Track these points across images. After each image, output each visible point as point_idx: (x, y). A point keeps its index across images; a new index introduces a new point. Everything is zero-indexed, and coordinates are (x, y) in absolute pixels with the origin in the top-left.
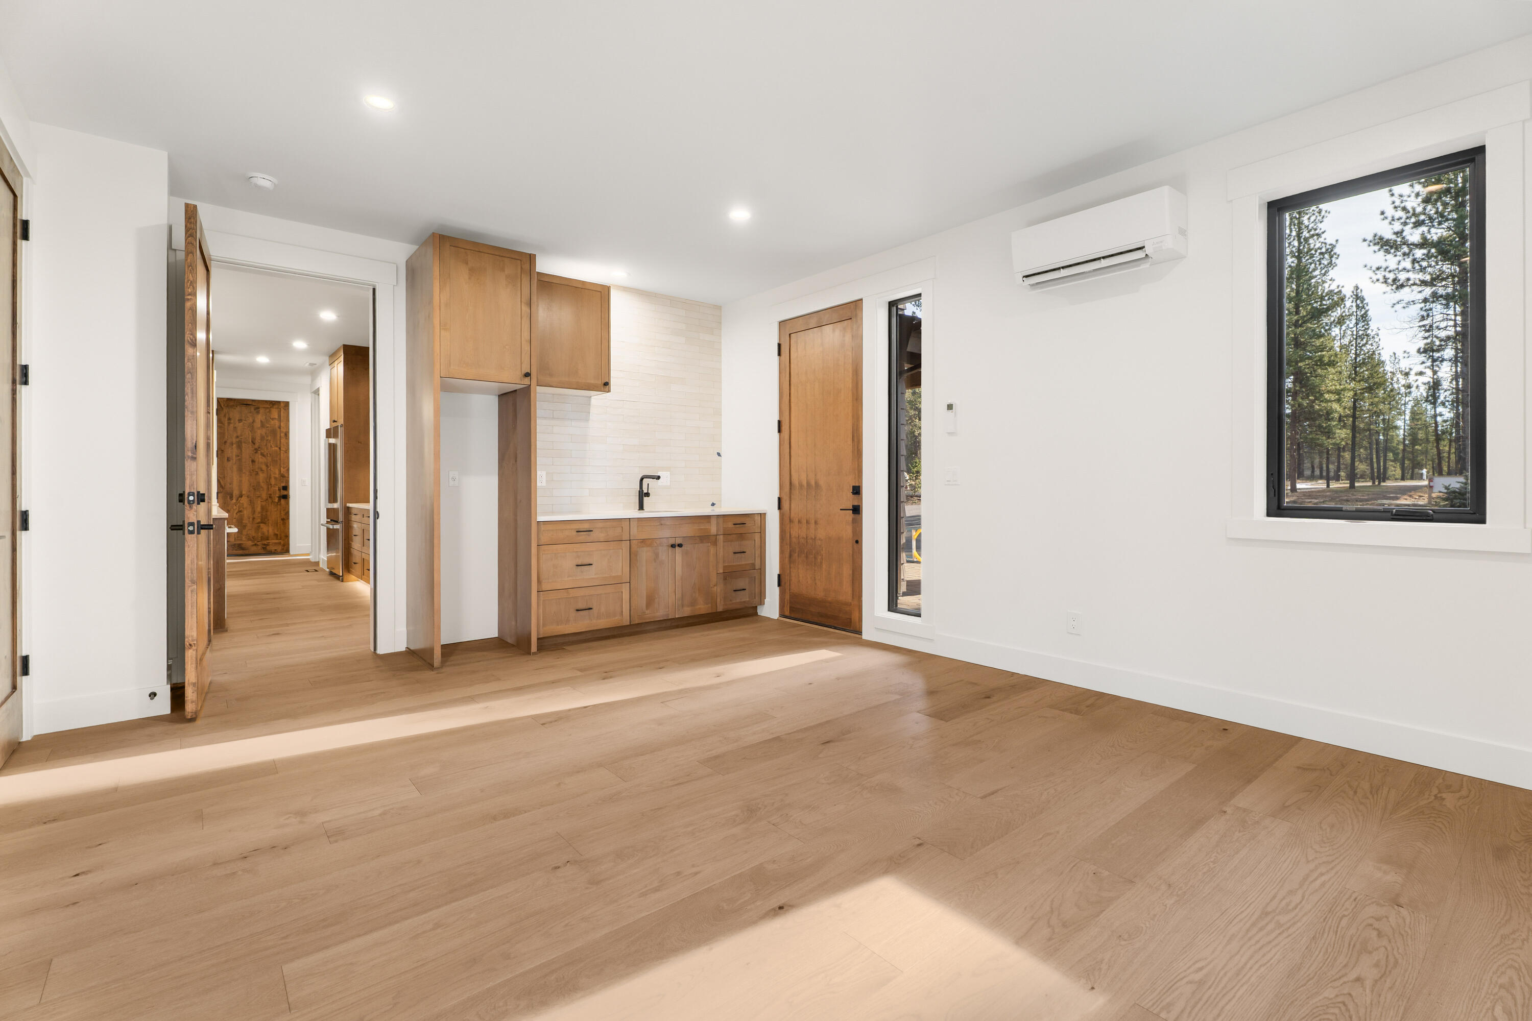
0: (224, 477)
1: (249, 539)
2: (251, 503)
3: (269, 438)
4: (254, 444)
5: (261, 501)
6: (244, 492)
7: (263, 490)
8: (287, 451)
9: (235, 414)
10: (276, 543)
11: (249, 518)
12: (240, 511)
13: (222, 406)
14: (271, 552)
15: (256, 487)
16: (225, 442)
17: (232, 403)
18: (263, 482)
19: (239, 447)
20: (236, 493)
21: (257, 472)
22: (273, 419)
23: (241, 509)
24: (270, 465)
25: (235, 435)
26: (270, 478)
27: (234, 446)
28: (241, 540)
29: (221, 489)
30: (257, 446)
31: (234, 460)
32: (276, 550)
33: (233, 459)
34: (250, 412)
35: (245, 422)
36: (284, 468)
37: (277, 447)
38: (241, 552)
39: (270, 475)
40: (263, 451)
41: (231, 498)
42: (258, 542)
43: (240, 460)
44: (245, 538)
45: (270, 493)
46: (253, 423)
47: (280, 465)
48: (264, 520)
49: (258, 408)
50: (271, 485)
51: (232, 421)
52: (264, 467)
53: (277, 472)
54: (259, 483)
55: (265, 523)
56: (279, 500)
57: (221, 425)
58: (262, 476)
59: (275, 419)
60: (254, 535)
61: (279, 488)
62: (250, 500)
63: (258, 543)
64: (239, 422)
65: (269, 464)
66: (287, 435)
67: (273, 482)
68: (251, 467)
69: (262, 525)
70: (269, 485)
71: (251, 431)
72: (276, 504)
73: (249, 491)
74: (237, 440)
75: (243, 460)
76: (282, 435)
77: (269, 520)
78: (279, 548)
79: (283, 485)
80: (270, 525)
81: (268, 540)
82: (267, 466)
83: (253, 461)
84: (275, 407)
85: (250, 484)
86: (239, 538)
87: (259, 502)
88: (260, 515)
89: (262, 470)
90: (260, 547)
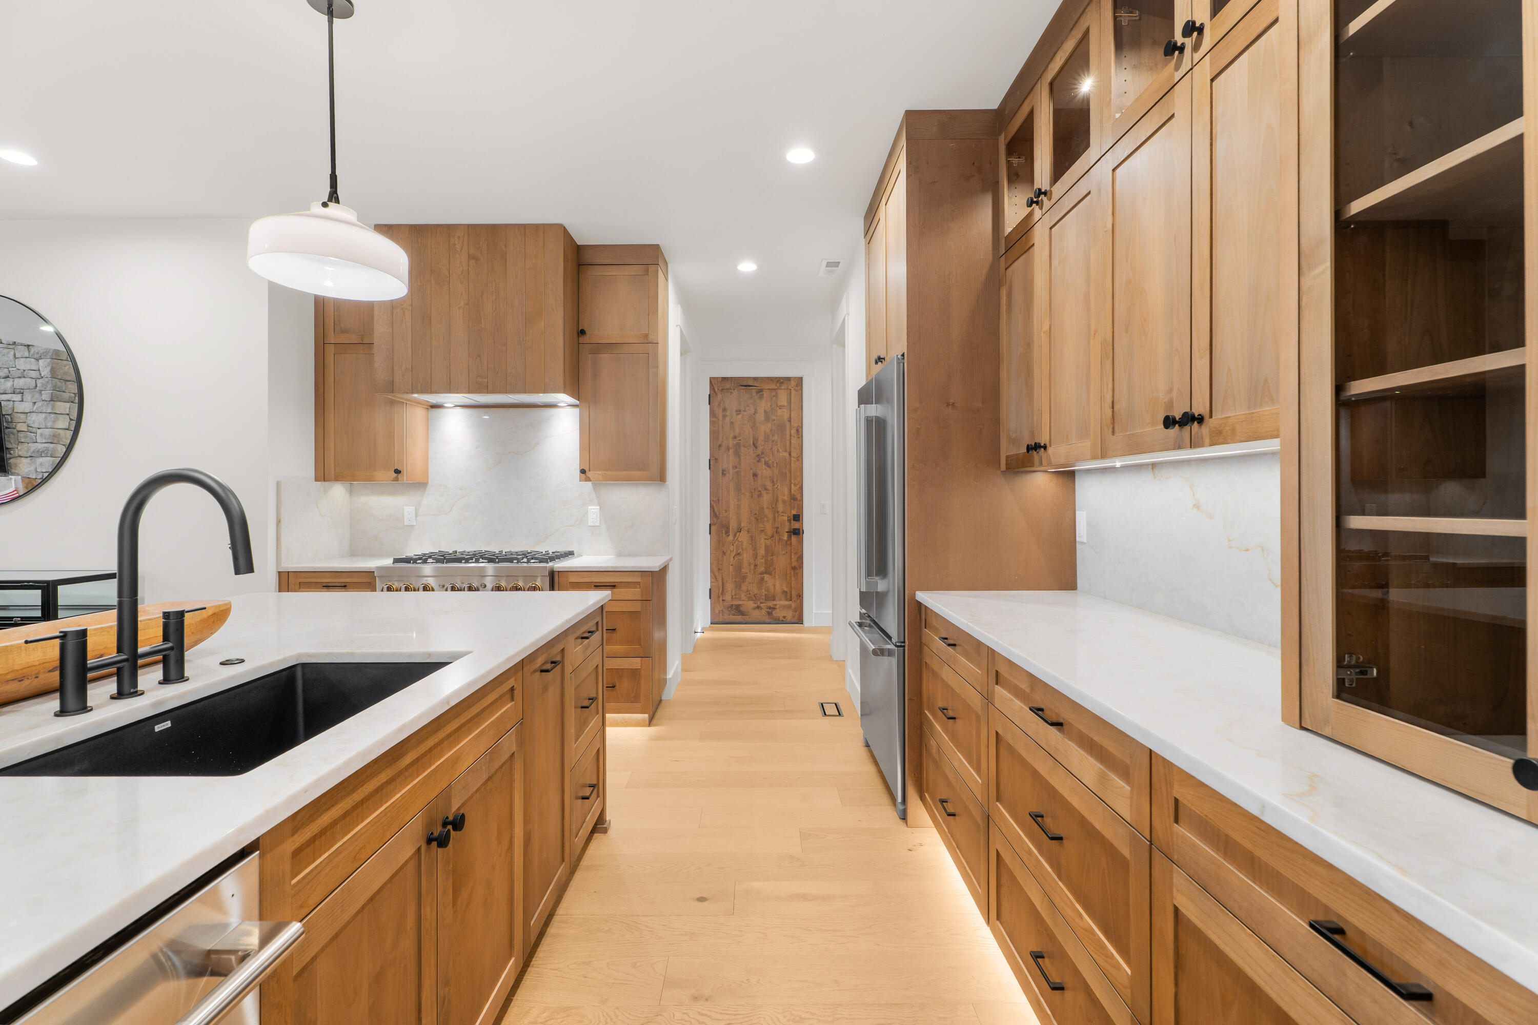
0: (718, 500)
1: (750, 599)
2: (752, 540)
3: (776, 438)
4: (756, 447)
5: (765, 539)
6: (743, 525)
7: (768, 521)
8: (800, 458)
9: (732, 401)
10: (784, 607)
11: (750, 565)
12: (739, 554)
13: (716, 390)
14: (779, 620)
15: (758, 517)
16: (720, 446)
17: (728, 385)
18: (768, 508)
19: (737, 453)
20: (733, 525)
21: (760, 491)
22: (781, 407)
23: (740, 550)
24: (777, 480)
25: (732, 435)
26: (777, 501)
27: (731, 451)
28: (740, 599)
29: (715, 519)
30: (759, 452)
31: (731, 473)
32: (784, 617)
33: (729, 473)
34: (751, 398)
35: (745, 413)
36: (795, 485)
37: (786, 451)
38: (739, 618)
39: (777, 497)
40: (767, 459)
41: (727, 532)
42: (761, 603)
43: (738, 473)
44: (745, 595)
45: (776, 525)
46: (754, 414)
47: (790, 480)
48: (769, 570)
49: (761, 391)
50: (778, 512)
51: (728, 413)
52: (769, 485)
53: (786, 491)
54: (763, 508)
55: (770, 574)
56: (789, 537)
57: (715, 419)
58: (766, 499)
59: (784, 406)
60: (756, 591)
61: (788, 517)
62: (752, 537)
63: (762, 605)
64: (737, 414)
65: (775, 480)
66: (799, 431)
67: (781, 508)
68: (752, 484)
69: (766, 577)
70: (775, 512)
71: (752, 428)
72: (784, 543)
73: (750, 523)
74: (735, 442)
75: (743, 474)
76: (793, 431)
77: (775, 569)
78: (789, 615)
79: (794, 512)
80: (777, 577)
81: (774, 600)
82: (773, 482)
83: (755, 475)
84: (783, 387)
85: (751, 511)
86: (737, 596)
87: (763, 540)
88: (763, 561)
89: (766, 489)
90: (763, 612)
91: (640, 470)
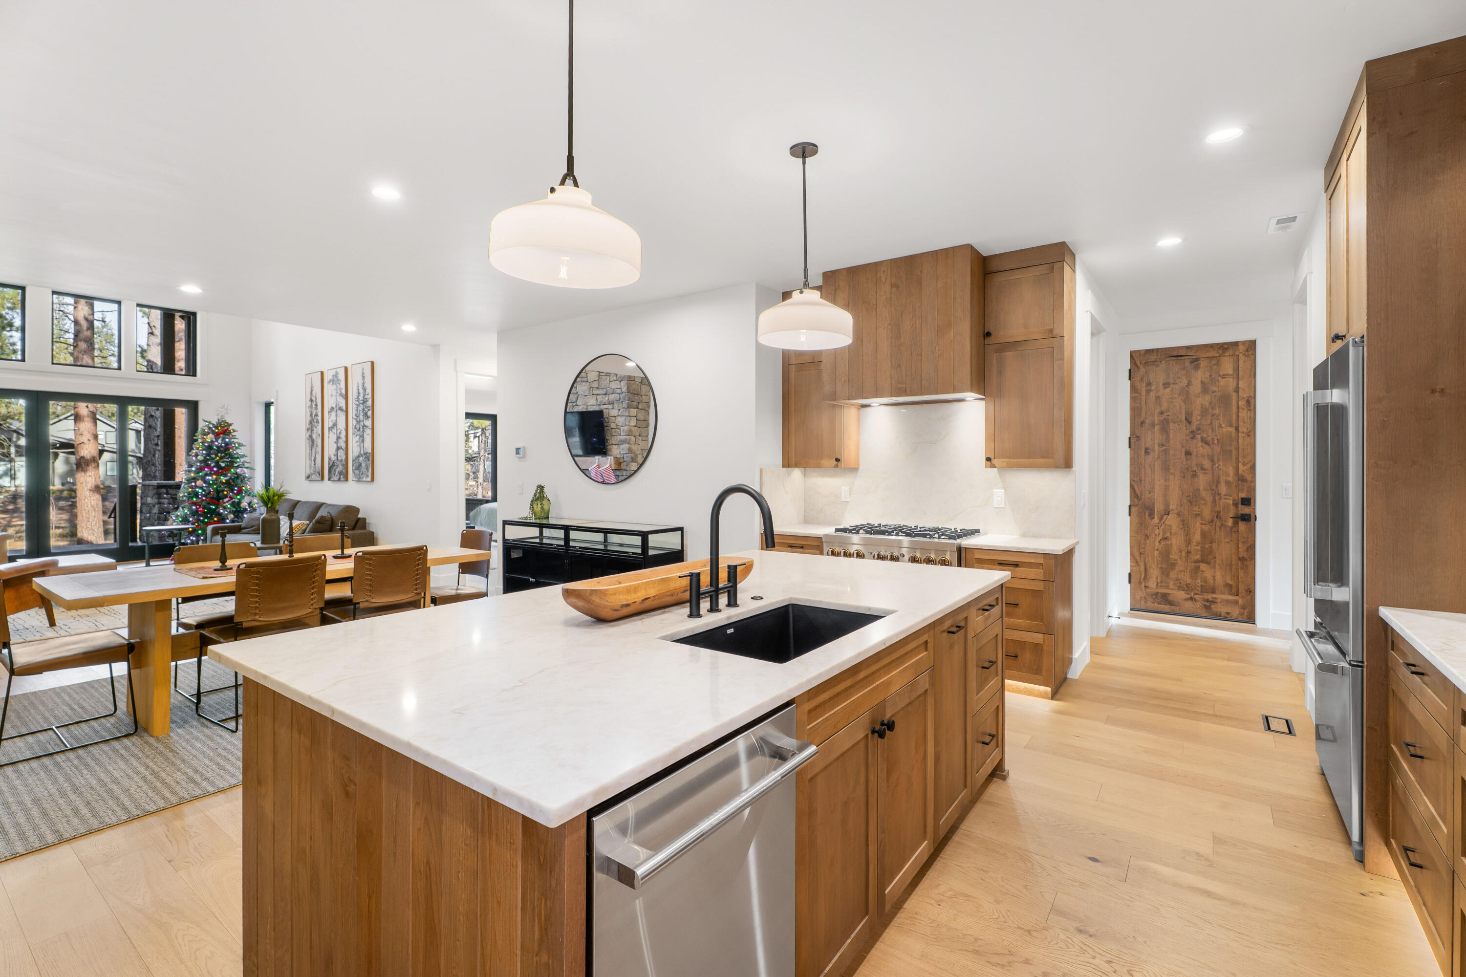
0: (1140, 480)
1: (1180, 588)
2: (1183, 524)
3: (1217, 411)
4: (1190, 423)
5: (1202, 524)
6: (1171, 507)
7: (1205, 504)
8: (1251, 433)
9: (1158, 375)
10: (1228, 601)
11: (1180, 552)
12: (1166, 538)
13: (1139, 364)
14: (1220, 615)
15: (1193, 499)
16: (1143, 423)
17: (1153, 358)
18: (1205, 490)
19: (1165, 429)
20: (1159, 507)
21: (1196, 471)
22: (1224, 376)
23: (1168, 535)
24: (1219, 459)
25: (1158, 411)
26: (1218, 482)
27: (1157, 428)
28: (1167, 587)
29: (1135, 500)
30: (1194, 427)
31: (1157, 452)
32: (1228, 613)
33: (1154, 451)
34: (1184, 369)
35: (1176, 386)
36: (1244, 464)
37: (1231, 426)
38: (1167, 608)
39: (1219, 477)
40: (1205, 436)
41: (1151, 515)
42: (1195, 594)
43: (1166, 452)
44: (1174, 584)
45: (1217, 509)
46: (1187, 386)
47: (1237, 459)
48: (1207, 558)
49: (1197, 360)
50: (1219, 494)
51: (1153, 388)
52: (1207, 464)
53: (1231, 471)
54: (1198, 490)
55: (1208, 563)
56: (1236, 524)
57: (1136, 395)
58: (1203, 480)
59: (1228, 375)
60: (1189, 581)
61: (1234, 500)
62: (1183, 521)
63: (1196, 597)
64: (1165, 388)
65: (1216, 459)
66: (1251, 403)
67: (1223, 489)
68: (1184, 463)
69: (1203, 566)
70: (1215, 494)
71: (1184, 402)
72: (1228, 530)
73: (1181, 506)
74: (1162, 418)
75: (1171, 452)
76: (1242, 403)
77: (1215, 558)
78: (1235, 611)
79: (1243, 495)
80: (1217, 566)
81: (1213, 592)
82: (1212, 461)
83: (1188, 453)
84: (1227, 354)
85: (1183, 493)
86: (1164, 584)
87: (1198, 525)
88: (1199, 548)
89: (1203, 469)
90: (1198, 605)
91: (1043, 457)
